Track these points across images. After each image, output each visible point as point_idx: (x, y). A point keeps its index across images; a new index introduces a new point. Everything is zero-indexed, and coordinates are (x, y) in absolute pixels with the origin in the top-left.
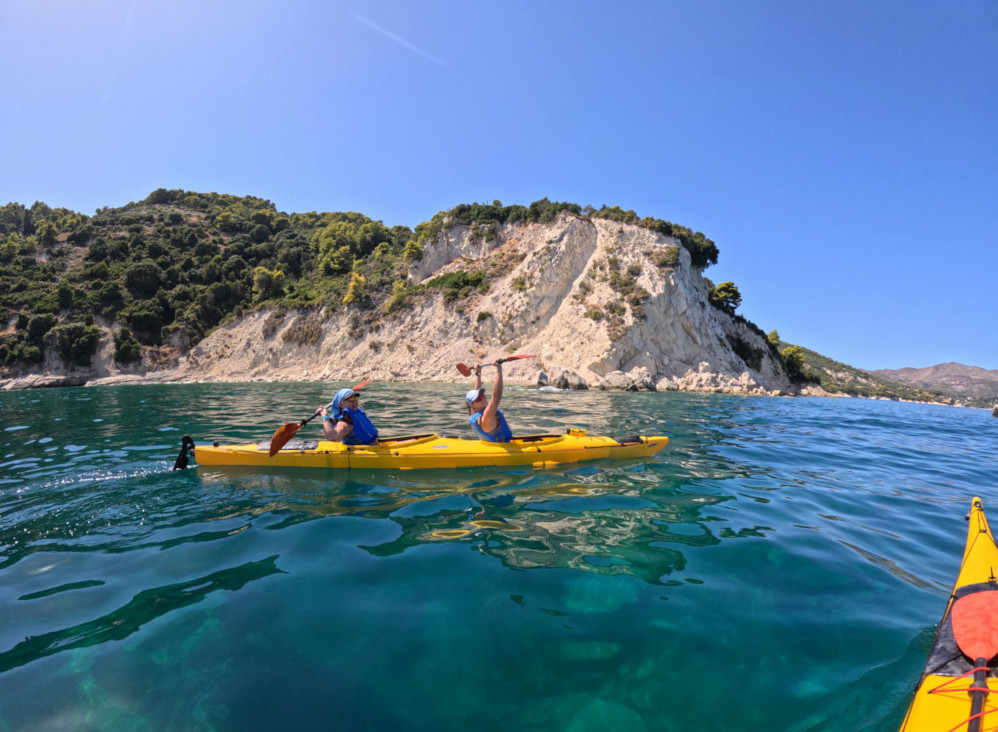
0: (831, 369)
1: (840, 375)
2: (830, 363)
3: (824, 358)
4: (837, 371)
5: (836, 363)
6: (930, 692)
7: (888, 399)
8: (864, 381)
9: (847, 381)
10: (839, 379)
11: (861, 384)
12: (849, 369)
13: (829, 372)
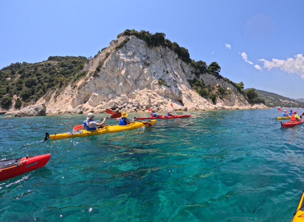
0: (282, 99)
1: (285, 101)
2: (282, 97)
3: (280, 96)
4: (284, 100)
5: (284, 97)
6: (299, 216)
7: (301, 108)
8: (293, 103)
9: (287, 103)
10: (285, 103)
11: (292, 104)
12: (288, 99)
13: (281, 100)
